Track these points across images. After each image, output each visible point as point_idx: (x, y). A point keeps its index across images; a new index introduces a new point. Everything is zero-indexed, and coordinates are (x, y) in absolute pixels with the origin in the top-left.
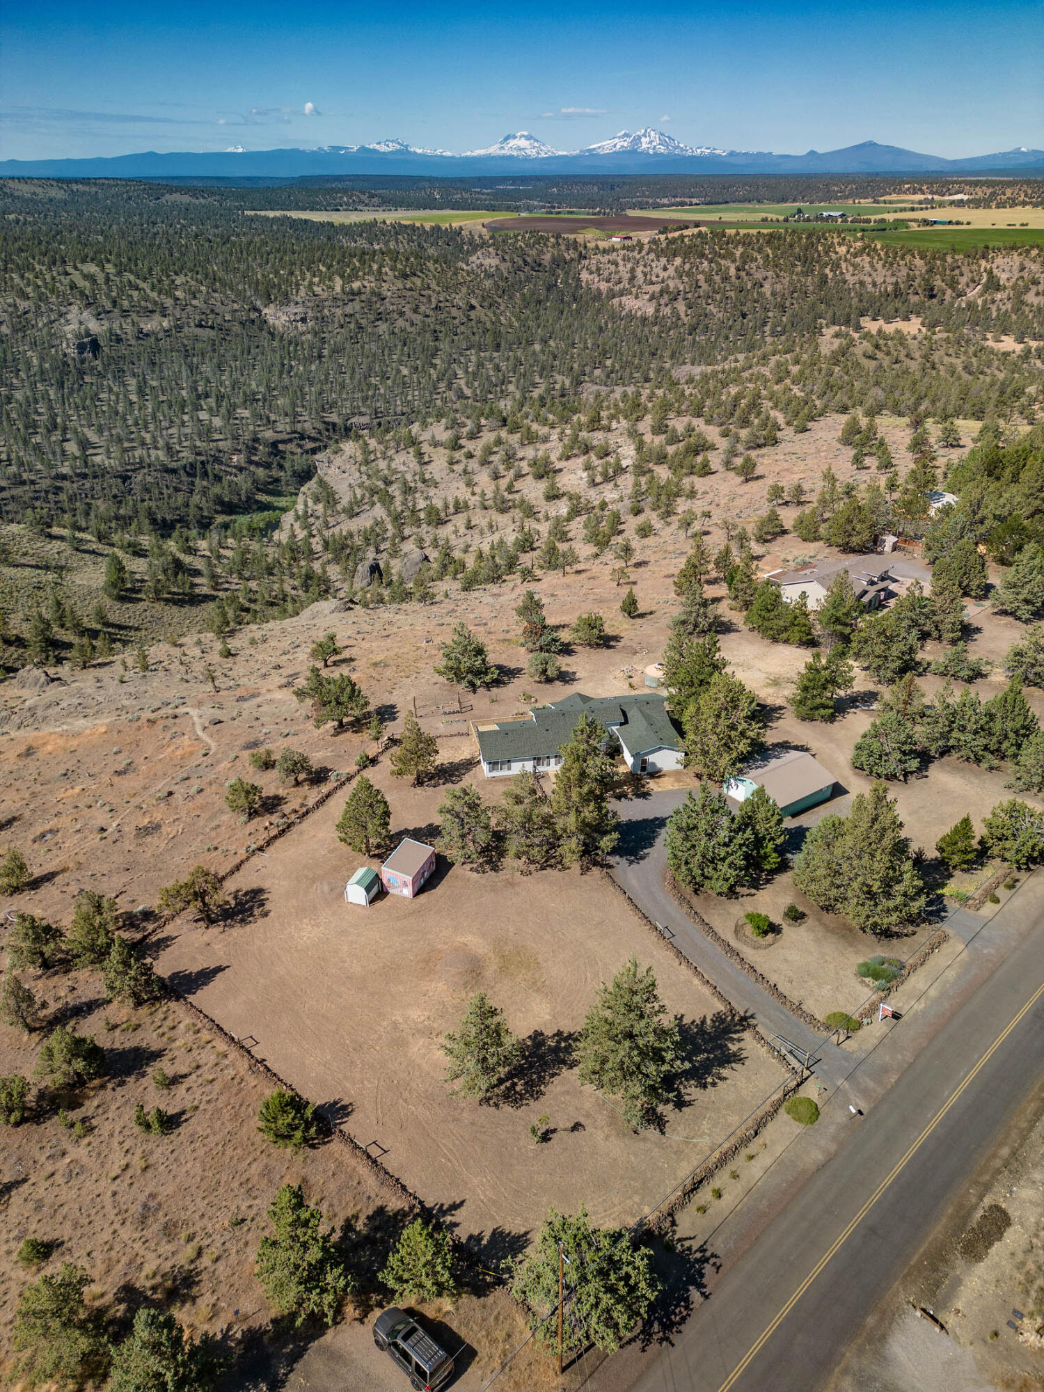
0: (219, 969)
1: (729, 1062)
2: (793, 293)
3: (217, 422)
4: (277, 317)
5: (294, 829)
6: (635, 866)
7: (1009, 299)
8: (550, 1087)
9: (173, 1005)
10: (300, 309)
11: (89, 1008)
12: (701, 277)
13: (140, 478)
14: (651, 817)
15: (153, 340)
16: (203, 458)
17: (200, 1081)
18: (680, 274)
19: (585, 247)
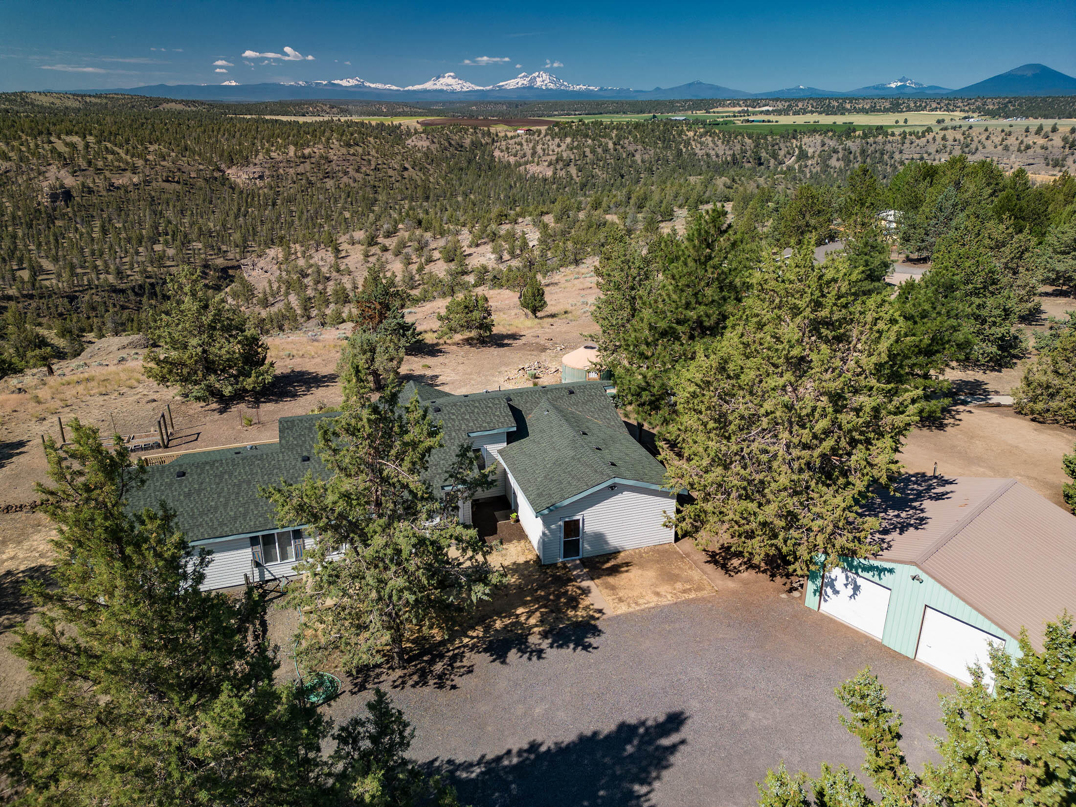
2: (658, 160)
3: (171, 252)
4: (239, 176)
7: (818, 164)
10: (258, 169)
12: (587, 150)
13: (87, 298)
15: (122, 192)
16: (153, 280)
18: (570, 148)
19: (497, 135)
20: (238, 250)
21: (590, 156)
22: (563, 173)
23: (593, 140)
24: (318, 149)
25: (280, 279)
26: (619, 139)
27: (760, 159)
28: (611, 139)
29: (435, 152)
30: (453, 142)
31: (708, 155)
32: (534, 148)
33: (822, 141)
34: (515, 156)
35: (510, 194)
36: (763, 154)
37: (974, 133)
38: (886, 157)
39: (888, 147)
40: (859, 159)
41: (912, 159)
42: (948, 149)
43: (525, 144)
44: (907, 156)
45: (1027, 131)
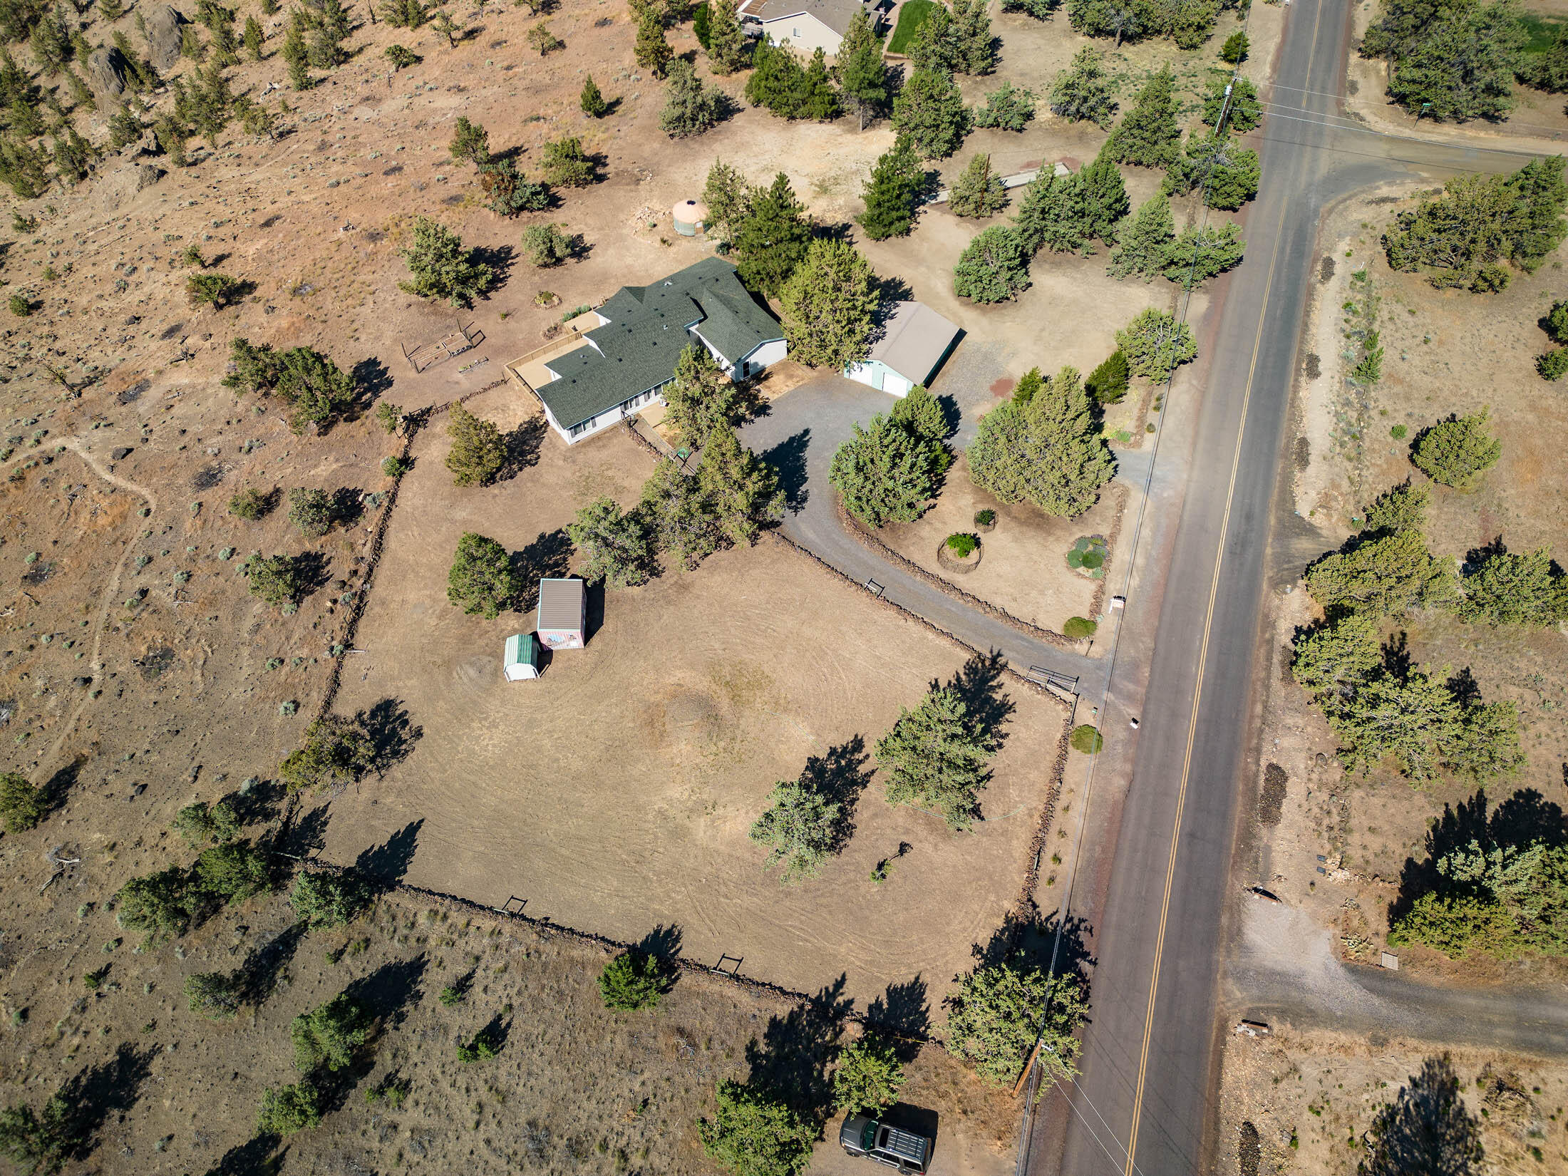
0: (413, 829)
1: (1002, 715)
5: (370, 598)
6: (801, 513)
8: (857, 816)
9: (388, 897)
11: (285, 945)
14: (786, 439)
17: (490, 973)
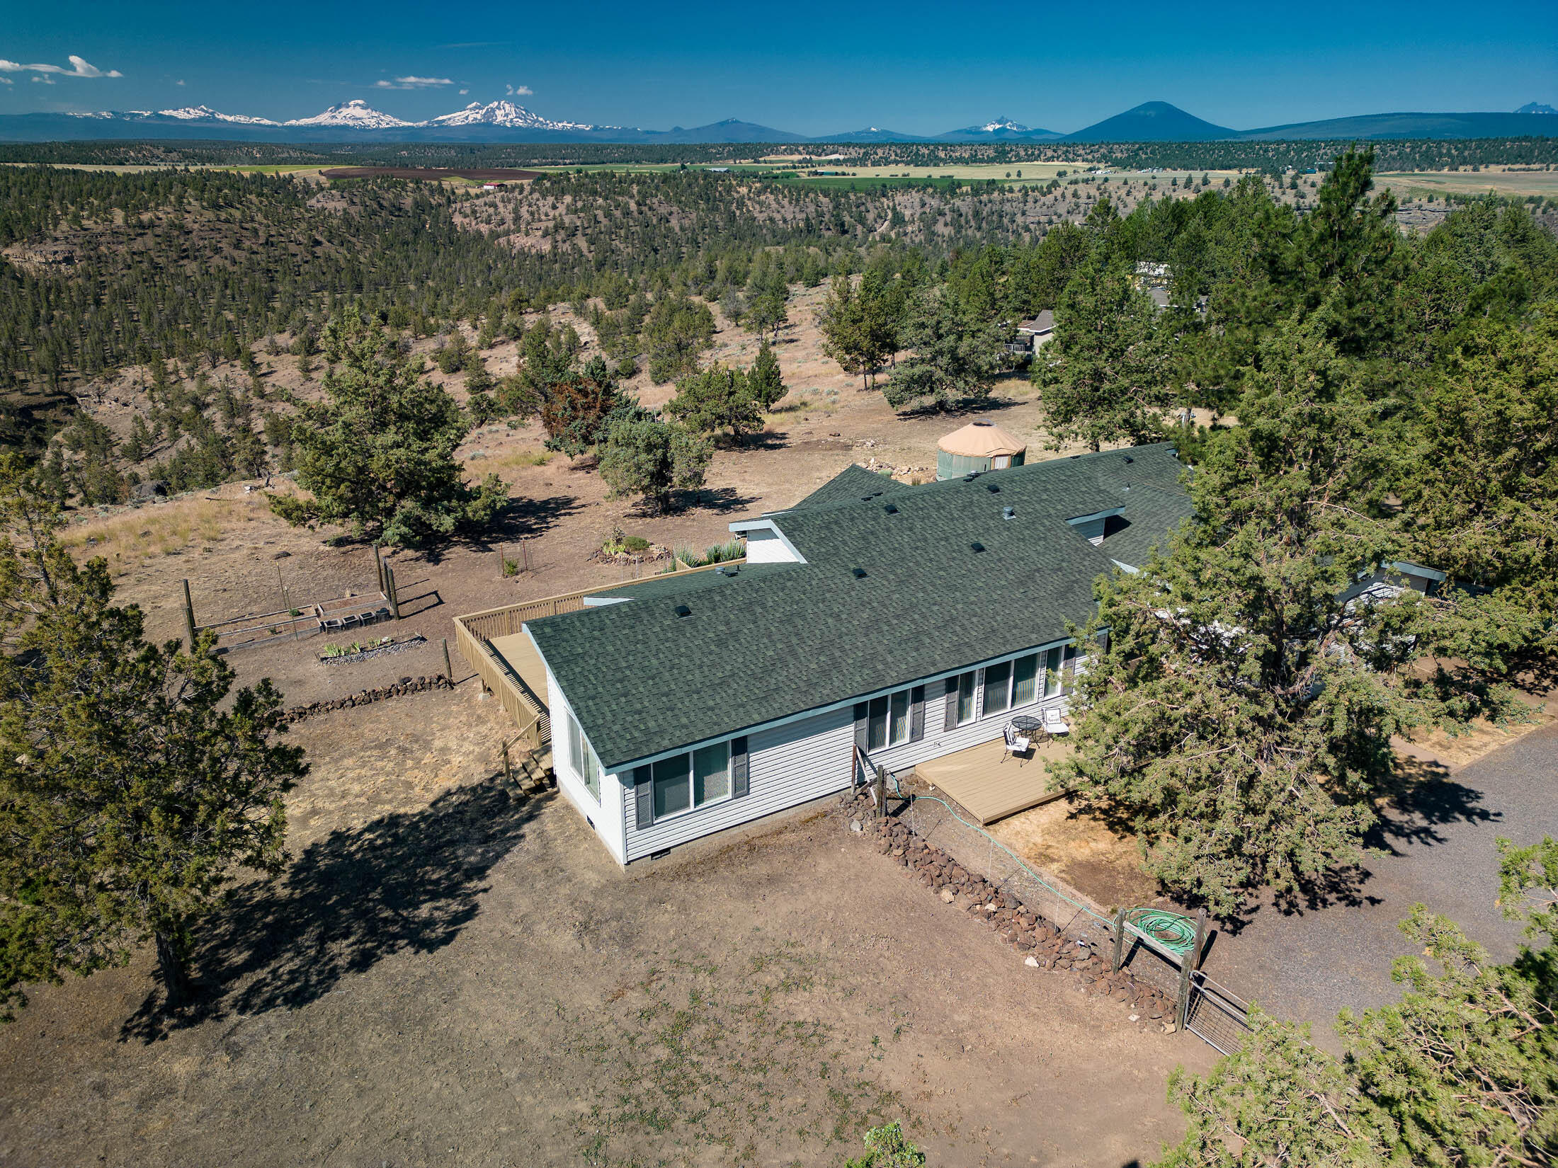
4: (25, 258)
7: (920, 231)
18: (572, 210)
19: (454, 193)
20: (46, 378)
21: (604, 221)
22: (566, 247)
23: (606, 199)
24: (166, 214)
25: (156, 415)
26: (645, 197)
27: (843, 225)
28: (632, 197)
29: (357, 218)
30: (385, 203)
31: (772, 220)
32: (516, 211)
33: (921, 200)
34: (488, 222)
35: (491, 279)
36: (847, 219)
37: (1111, 187)
38: (1005, 220)
39: (1007, 207)
40: (972, 223)
41: (1039, 223)
42: (1082, 209)
43: (500, 205)
44: (1032, 219)
45: (1174, 183)
